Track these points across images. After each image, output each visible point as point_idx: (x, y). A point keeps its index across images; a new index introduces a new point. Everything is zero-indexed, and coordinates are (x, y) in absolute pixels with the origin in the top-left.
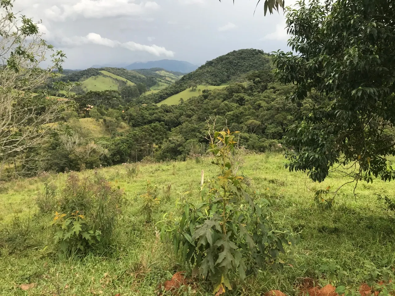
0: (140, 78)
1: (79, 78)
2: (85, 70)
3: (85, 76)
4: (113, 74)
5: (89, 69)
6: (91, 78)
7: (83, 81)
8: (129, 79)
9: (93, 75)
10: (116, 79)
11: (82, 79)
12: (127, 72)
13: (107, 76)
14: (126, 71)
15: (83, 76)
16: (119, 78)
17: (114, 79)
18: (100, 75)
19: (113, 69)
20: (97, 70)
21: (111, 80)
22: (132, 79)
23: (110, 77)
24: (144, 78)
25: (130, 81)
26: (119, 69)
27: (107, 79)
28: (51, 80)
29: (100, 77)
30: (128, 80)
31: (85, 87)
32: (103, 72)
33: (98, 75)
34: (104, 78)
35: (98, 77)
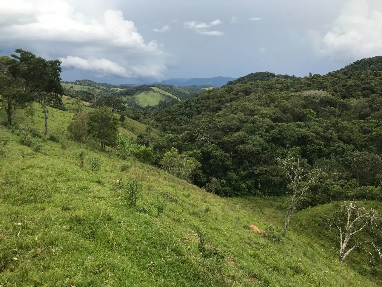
0: (185, 94)
1: (134, 93)
2: (140, 87)
3: (139, 91)
4: (161, 90)
5: (143, 85)
6: (143, 93)
7: (137, 95)
8: (175, 94)
9: (145, 90)
10: (164, 95)
11: (137, 93)
12: (175, 89)
13: (157, 92)
14: (173, 88)
15: (137, 91)
16: (167, 93)
17: (162, 94)
18: (151, 91)
19: (162, 86)
20: (149, 86)
21: (159, 95)
22: (177, 94)
23: (159, 92)
24: (188, 94)
25: (176, 96)
26: (168, 86)
27: (156, 94)
28: (112, 93)
29: (151, 93)
30: (174, 96)
31: (138, 100)
32: (153, 88)
33: (149, 91)
34: (154, 93)
35: (149, 93)
